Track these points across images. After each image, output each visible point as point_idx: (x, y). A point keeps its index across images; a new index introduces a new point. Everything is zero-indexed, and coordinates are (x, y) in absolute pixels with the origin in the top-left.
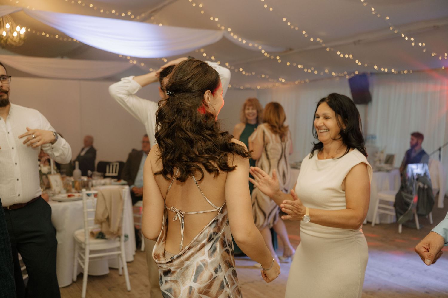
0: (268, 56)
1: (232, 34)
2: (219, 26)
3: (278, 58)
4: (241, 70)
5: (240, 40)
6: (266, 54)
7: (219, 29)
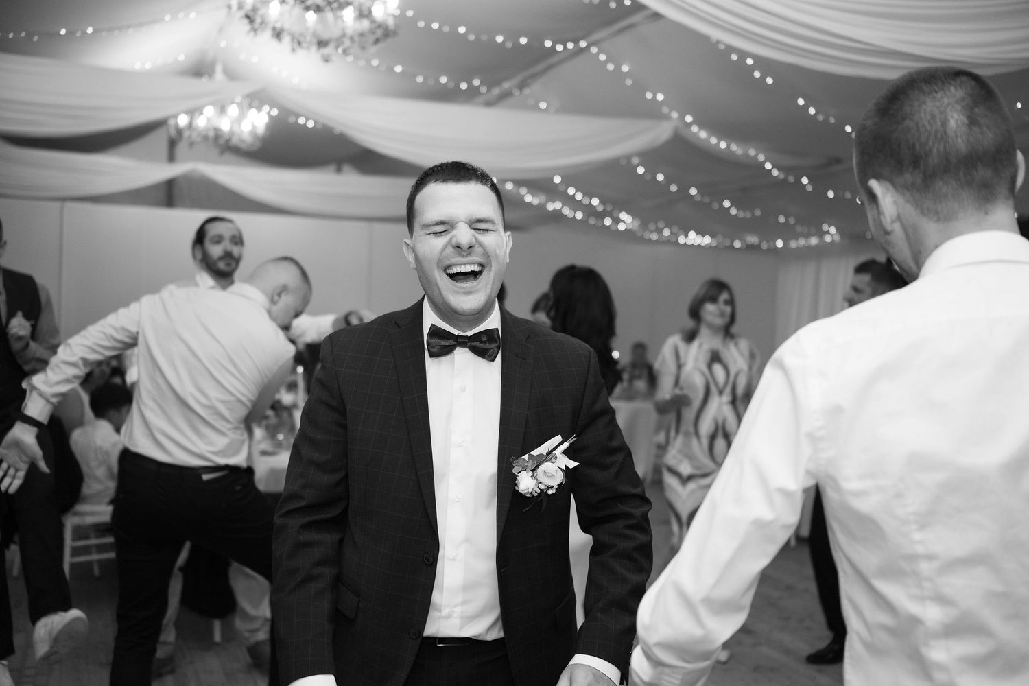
0: (782, 176)
1: (695, 129)
2: (665, 110)
3: (805, 180)
4: (727, 204)
5: (714, 140)
6: (775, 173)
7: (667, 117)
